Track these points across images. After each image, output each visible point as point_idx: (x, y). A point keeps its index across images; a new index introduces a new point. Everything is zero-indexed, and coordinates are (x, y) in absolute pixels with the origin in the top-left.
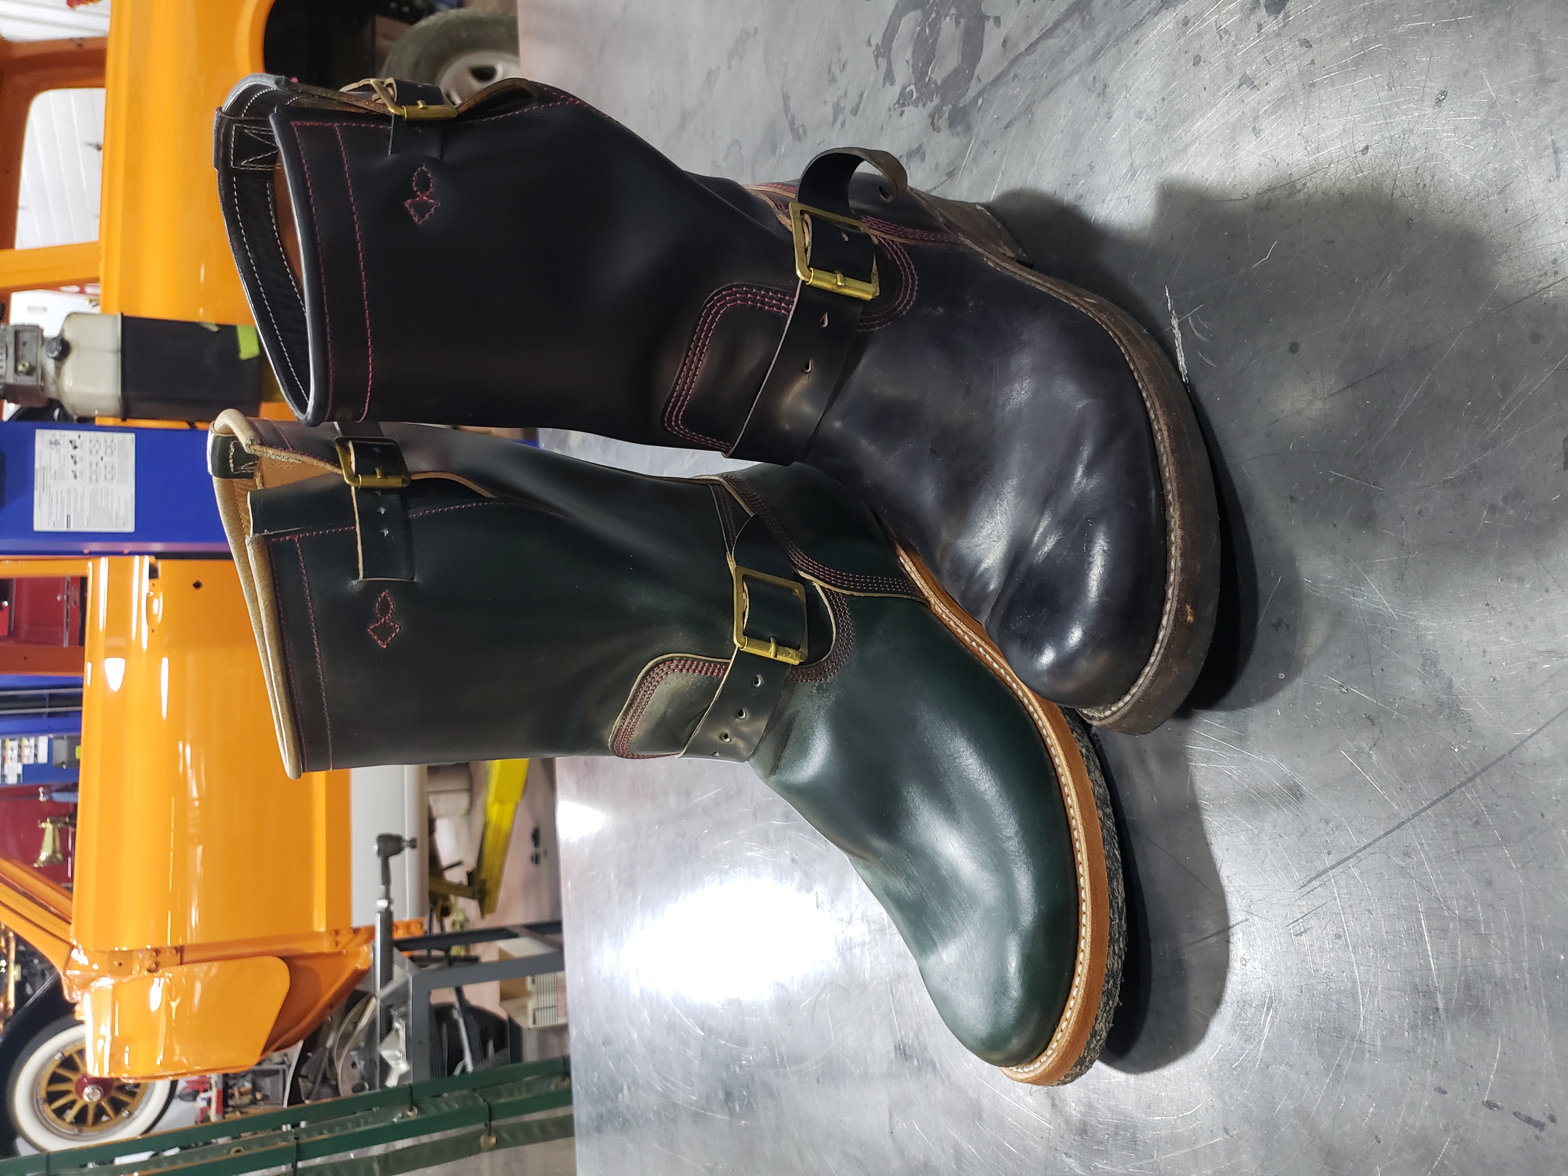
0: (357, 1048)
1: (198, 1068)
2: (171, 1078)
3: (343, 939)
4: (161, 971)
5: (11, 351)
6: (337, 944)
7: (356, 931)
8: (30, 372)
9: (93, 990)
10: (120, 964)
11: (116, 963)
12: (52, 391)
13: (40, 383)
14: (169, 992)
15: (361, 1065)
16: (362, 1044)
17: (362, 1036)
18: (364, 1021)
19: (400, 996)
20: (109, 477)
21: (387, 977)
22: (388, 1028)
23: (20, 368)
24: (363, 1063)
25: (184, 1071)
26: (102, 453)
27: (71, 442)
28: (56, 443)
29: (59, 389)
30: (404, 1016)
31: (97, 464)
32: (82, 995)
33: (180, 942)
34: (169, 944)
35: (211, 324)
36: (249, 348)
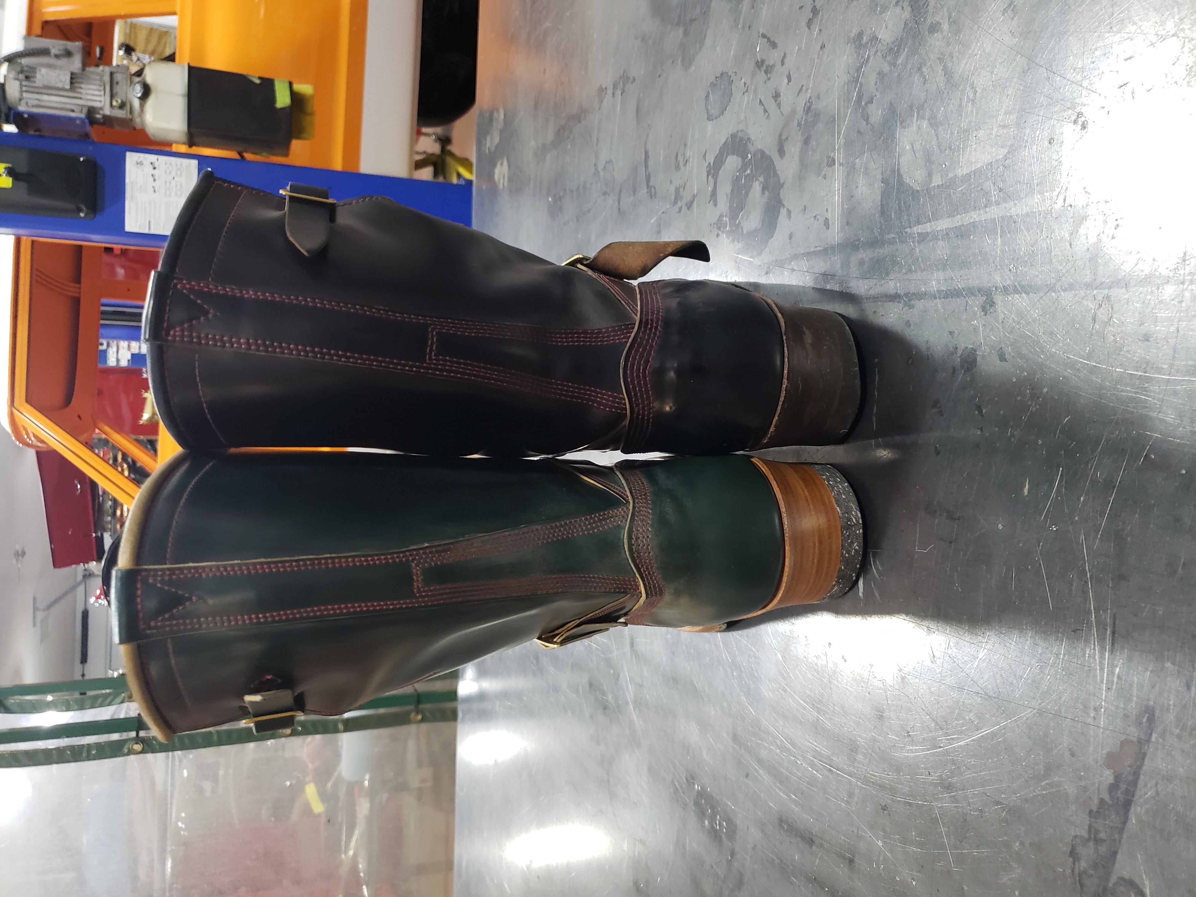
5: (108, 88)
8: (122, 106)
12: (138, 122)
13: (129, 116)
20: (179, 193)
23: (114, 103)
26: (173, 174)
27: (152, 163)
28: (141, 163)
29: (143, 122)
31: (170, 183)
35: (255, 77)
36: (283, 99)
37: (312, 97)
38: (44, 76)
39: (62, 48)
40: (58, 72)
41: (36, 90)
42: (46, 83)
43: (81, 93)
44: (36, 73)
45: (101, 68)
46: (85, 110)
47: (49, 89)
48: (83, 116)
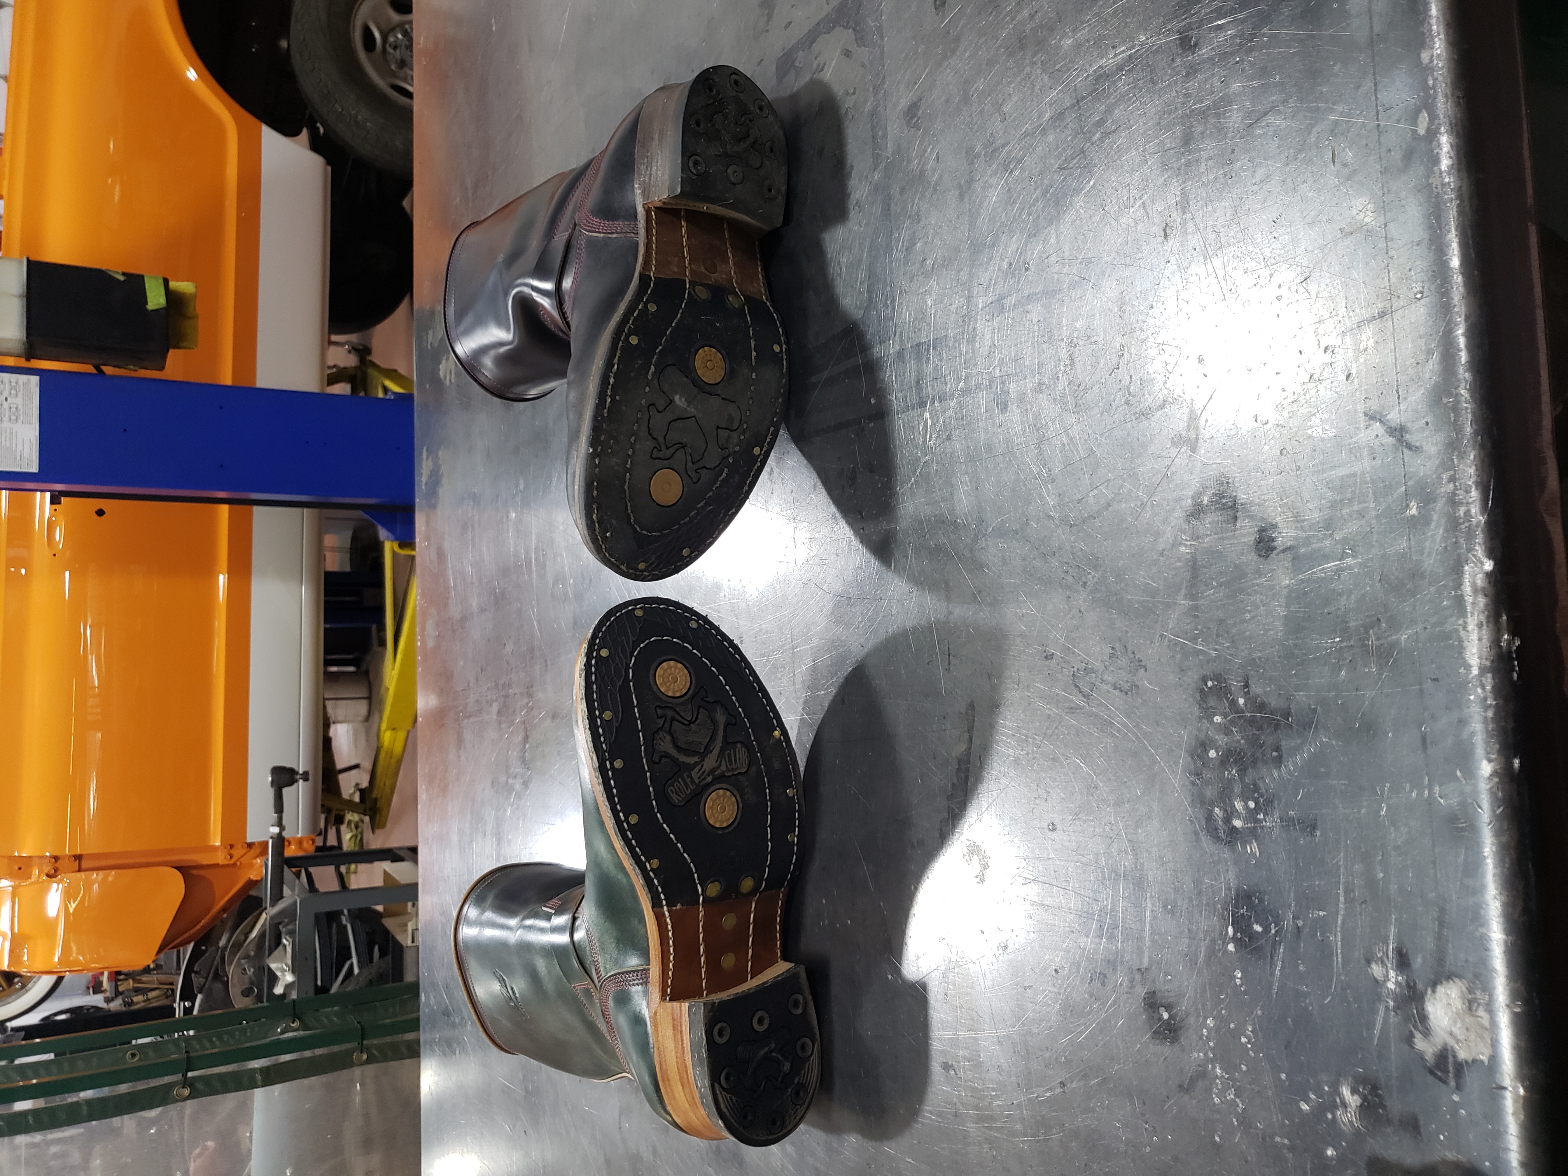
0: (247, 957)
1: (84, 966)
2: (59, 974)
3: (238, 852)
4: (59, 877)
6: (231, 857)
7: (250, 845)
10: (20, 869)
11: (16, 867)
14: (68, 896)
15: (250, 972)
16: (252, 953)
18: (255, 933)
20: (13, 418)
24: (252, 970)
25: (75, 969)
26: (6, 394)
33: (79, 852)
34: (67, 852)
35: (118, 273)
36: (156, 299)
37: (194, 296)
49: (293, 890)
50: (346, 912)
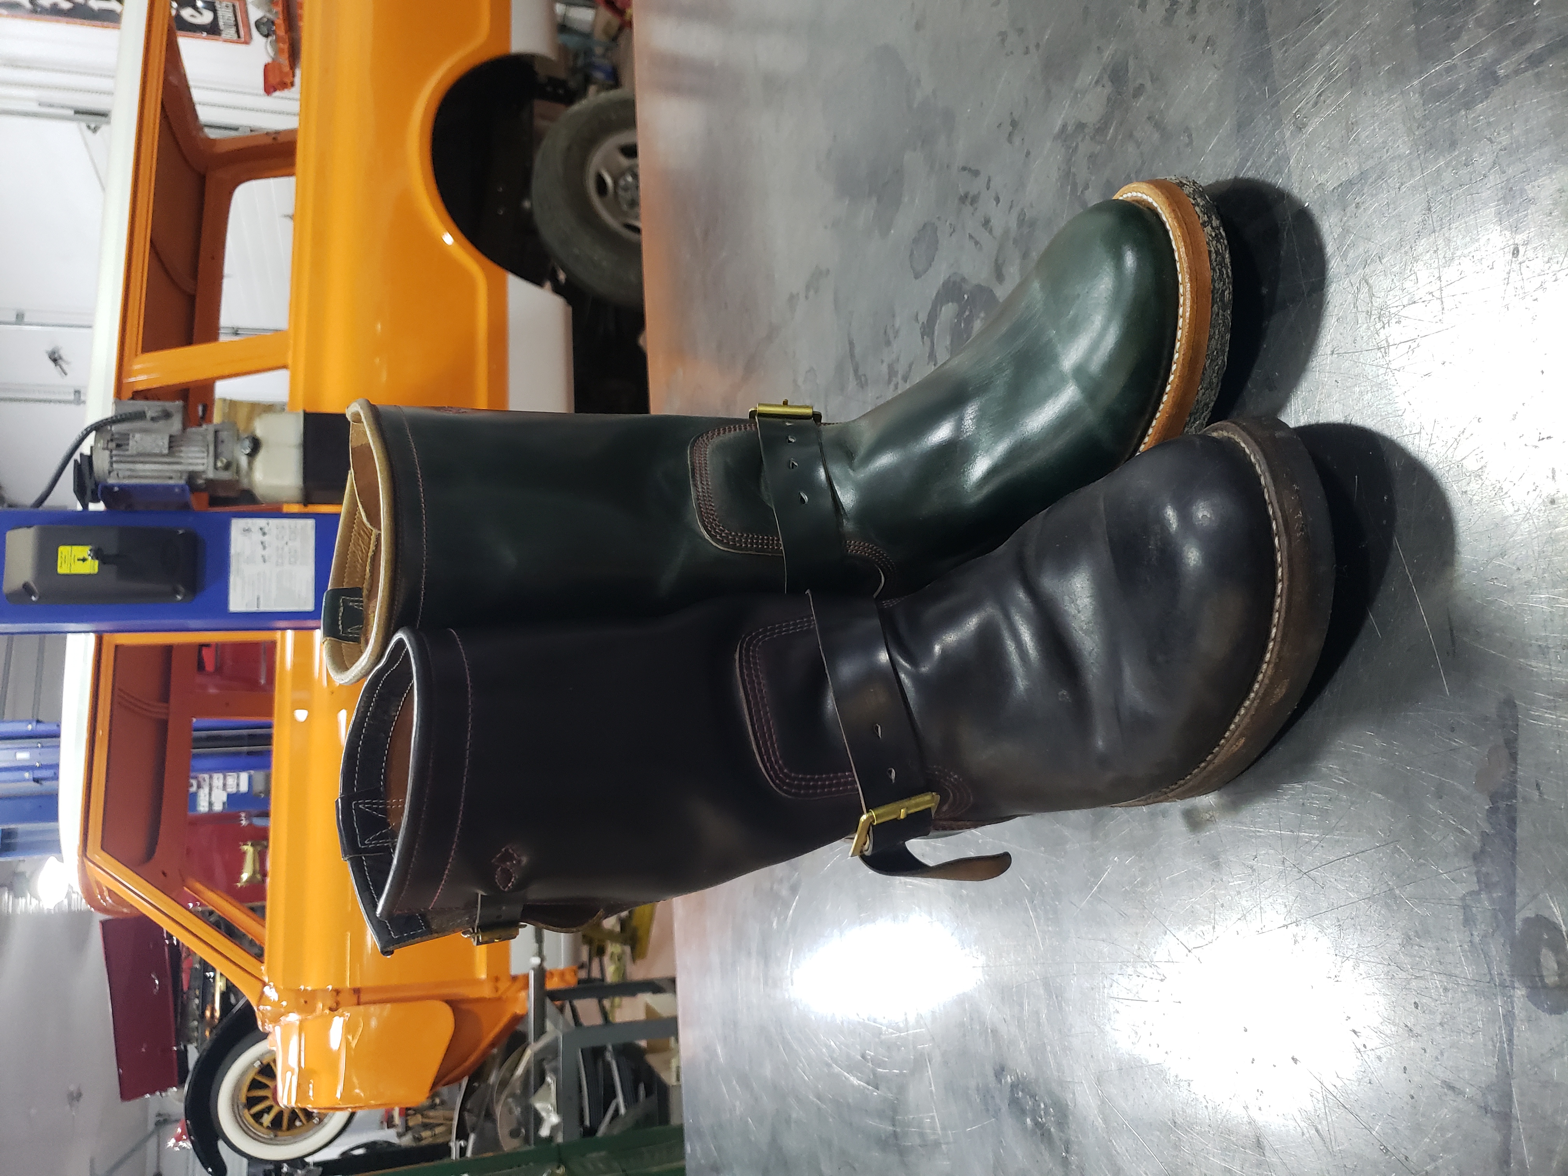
0: (513, 1095)
1: (373, 1102)
2: (350, 1110)
3: (503, 985)
4: (340, 1010)
5: (212, 448)
6: (497, 989)
7: (515, 978)
8: (227, 467)
9: (282, 1023)
10: (306, 1002)
11: (303, 1001)
12: (245, 483)
13: (236, 477)
14: (349, 1028)
15: (517, 1111)
16: (518, 1091)
17: (518, 1084)
18: (520, 1071)
19: (551, 1051)
20: (292, 560)
21: (540, 1031)
22: (541, 1080)
23: (219, 464)
24: (519, 1109)
25: (361, 1105)
26: (286, 539)
27: (261, 529)
28: (247, 530)
29: (251, 482)
30: (555, 1071)
31: (283, 548)
32: (274, 1027)
33: (358, 985)
34: (348, 986)
38: (138, 442)
39: (160, 409)
40: (154, 436)
41: (129, 459)
42: (140, 449)
43: (181, 457)
44: (128, 439)
45: (204, 426)
46: (185, 477)
47: (144, 456)
48: (182, 482)
49: (556, 1025)
50: (610, 1047)
